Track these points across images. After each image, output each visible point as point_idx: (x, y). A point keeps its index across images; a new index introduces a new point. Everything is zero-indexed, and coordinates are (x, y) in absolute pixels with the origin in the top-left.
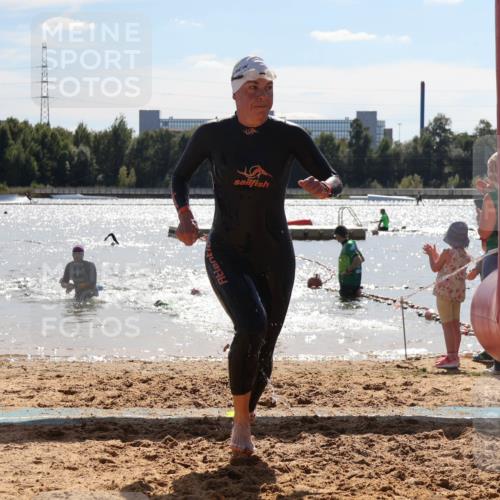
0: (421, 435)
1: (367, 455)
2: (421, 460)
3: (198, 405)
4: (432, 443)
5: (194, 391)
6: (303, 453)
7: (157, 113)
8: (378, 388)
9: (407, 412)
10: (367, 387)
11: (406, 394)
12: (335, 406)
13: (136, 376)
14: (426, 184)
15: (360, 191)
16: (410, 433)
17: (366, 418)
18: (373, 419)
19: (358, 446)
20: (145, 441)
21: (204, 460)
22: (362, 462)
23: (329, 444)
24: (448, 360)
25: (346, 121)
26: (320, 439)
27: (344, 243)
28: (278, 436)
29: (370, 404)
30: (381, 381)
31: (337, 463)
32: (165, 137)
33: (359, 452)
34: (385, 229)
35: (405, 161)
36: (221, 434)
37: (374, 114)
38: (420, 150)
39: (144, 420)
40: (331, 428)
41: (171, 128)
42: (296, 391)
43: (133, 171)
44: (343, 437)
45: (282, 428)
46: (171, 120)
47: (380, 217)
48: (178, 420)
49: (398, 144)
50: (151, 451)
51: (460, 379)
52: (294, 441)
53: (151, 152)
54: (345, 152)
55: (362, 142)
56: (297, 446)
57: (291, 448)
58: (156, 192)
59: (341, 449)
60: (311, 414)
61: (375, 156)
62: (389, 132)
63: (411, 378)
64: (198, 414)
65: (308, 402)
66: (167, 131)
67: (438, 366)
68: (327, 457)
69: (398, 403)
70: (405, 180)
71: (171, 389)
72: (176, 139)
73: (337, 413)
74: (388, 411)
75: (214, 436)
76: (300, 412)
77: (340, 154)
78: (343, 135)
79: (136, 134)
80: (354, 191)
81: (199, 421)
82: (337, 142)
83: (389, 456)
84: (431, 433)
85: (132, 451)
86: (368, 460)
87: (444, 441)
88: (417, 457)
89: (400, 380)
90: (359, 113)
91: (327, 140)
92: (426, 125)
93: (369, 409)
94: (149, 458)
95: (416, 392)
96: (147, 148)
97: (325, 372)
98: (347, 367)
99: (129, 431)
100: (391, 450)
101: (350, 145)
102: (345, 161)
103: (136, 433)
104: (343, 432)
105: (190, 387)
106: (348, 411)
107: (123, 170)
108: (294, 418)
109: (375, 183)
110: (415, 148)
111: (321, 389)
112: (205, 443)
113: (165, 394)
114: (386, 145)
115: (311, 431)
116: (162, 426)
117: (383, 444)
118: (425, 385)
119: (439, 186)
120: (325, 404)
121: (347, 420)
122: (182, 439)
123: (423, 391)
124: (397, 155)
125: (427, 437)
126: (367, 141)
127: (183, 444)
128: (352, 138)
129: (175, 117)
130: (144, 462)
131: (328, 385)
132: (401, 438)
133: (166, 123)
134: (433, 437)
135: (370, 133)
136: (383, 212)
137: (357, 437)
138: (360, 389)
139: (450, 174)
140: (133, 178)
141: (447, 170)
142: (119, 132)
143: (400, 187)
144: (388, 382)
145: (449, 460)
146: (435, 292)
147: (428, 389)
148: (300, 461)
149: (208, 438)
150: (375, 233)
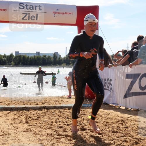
0: (64, 109)
1: (54, 113)
2: (64, 114)
3: (24, 105)
4: (66, 111)
5: (24, 102)
6: (43, 113)
7: (18, 52)
8: (57, 101)
9: (62, 105)
10: (55, 101)
11: (62, 102)
12: (49, 104)
13: (13, 100)
14: (67, 65)
15: (55, 66)
16: (62, 109)
17: (54, 107)
18: (56, 107)
19: (53, 111)
20: (14, 111)
21: (25, 115)
22: (53, 114)
23: (48, 111)
24: (69, 96)
25: (53, 54)
26: (46, 110)
27: (53, 75)
28: (38, 110)
29: (55, 104)
30: (57, 100)
31: (49, 115)
32: (20, 56)
33: (53, 113)
34: (59, 73)
35: (63, 61)
36: (28, 110)
37: (58, 52)
38: (66, 59)
39: (14, 107)
40: (48, 108)
41: (21, 55)
42: (42, 102)
43: (14, 62)
44: (50, 110)
45: (39, 108)
46: (21, 53)
47: (58, 71)
48: (20, 107)
49: (62, 58)
50: (15, 113)
51: (71, 99)
52: (41, 111)
53: (17, 59)
54: (52, 59)
55: (55, 57)
56: (42, 112)
57: (41, 112)
58: (18, 66)
59: (50, 112)
60: (45, 106)
61: (58, 60)
62: (60, 56)
63: (63, 99)
64: (24, 106)
65: (44, 104)
66: (20, 55)
67: (68, 97)
68: (47, 113)
69: (60, 104)
70: (63, 64)
71: (19, 102)
72: (22, 57)
73: (49, 106)
74: (58, 105)
75: (27, 110)
76: (43, 106)
77: (52, 60)
78: (52, 56)
79: (15, 56)
80: (54, 66)
81: (24, 108)
82: (51, 57)
83: (58, 113)
84: (66, 109)
85: (12, 113)
86: (54, 114)
87: (68, 110)
88: (63, 113)
89: (61, 100)
90: (55, 52)
91: (49, 57)
92: (67, 54)
93: (55, 105)
94: (15, 114)
95: (63, 102)
96: (17, 58)
97: (48, 98)
98: (52, 97)
99: (11, 109)
100: (59, 112)
101: (53, 58)
102: (53, 61)
103: (13, 110)
104: (50, 109)
105: (23, 101)
106: (51, 105)
107: (12, 62)
108: (42, 107)
109: (58, 65)
110: (65, 59)
111: (47, 101)
112: (25, 111)
113: (18, 103)
114: (60, 58)
115: (44, 109)
116: (17, 108)
117: (57, 111)
118: (65, 100)
119: (69, 65)
120: (47, 104)
121: (51, 107)
122: (21, 111)
123: (65, 101)
124: (62, 60)
125: (65, 110)
126: (56, 57)
127: (21, 112)
128: (54, 56)
129: (22, 53)
130: (14, 115)
131: (48, 101)
132: (60, 110)
133: (20, 54)
134: (66, 110)
135: (57, 56)
136: (58, 70)
137: (53, 110)
138: (54, 101)
139: (71, 63)
140: (14, 64)
141: (70, 62)
142: (11, 55)
143: (62, 66)
144: (59, 100)
145: (69, 114)
146: (67, 84)
147: (66, 101)
148: (42, 114)
149: (26, 111)
150: (57, 73)
